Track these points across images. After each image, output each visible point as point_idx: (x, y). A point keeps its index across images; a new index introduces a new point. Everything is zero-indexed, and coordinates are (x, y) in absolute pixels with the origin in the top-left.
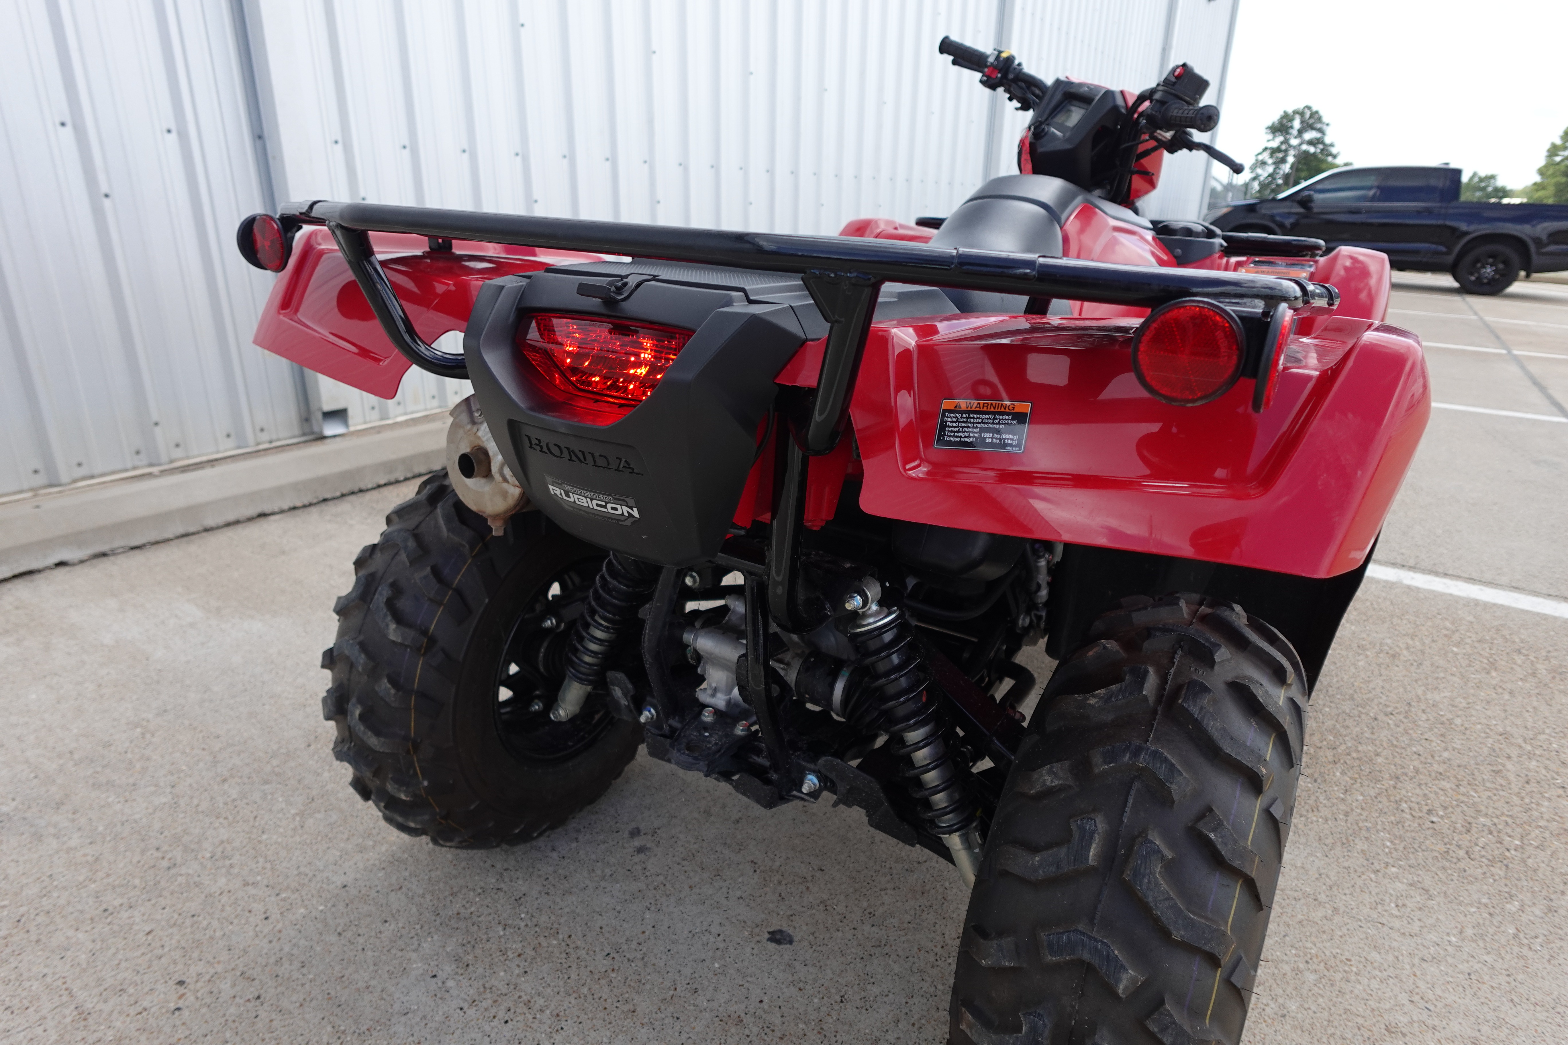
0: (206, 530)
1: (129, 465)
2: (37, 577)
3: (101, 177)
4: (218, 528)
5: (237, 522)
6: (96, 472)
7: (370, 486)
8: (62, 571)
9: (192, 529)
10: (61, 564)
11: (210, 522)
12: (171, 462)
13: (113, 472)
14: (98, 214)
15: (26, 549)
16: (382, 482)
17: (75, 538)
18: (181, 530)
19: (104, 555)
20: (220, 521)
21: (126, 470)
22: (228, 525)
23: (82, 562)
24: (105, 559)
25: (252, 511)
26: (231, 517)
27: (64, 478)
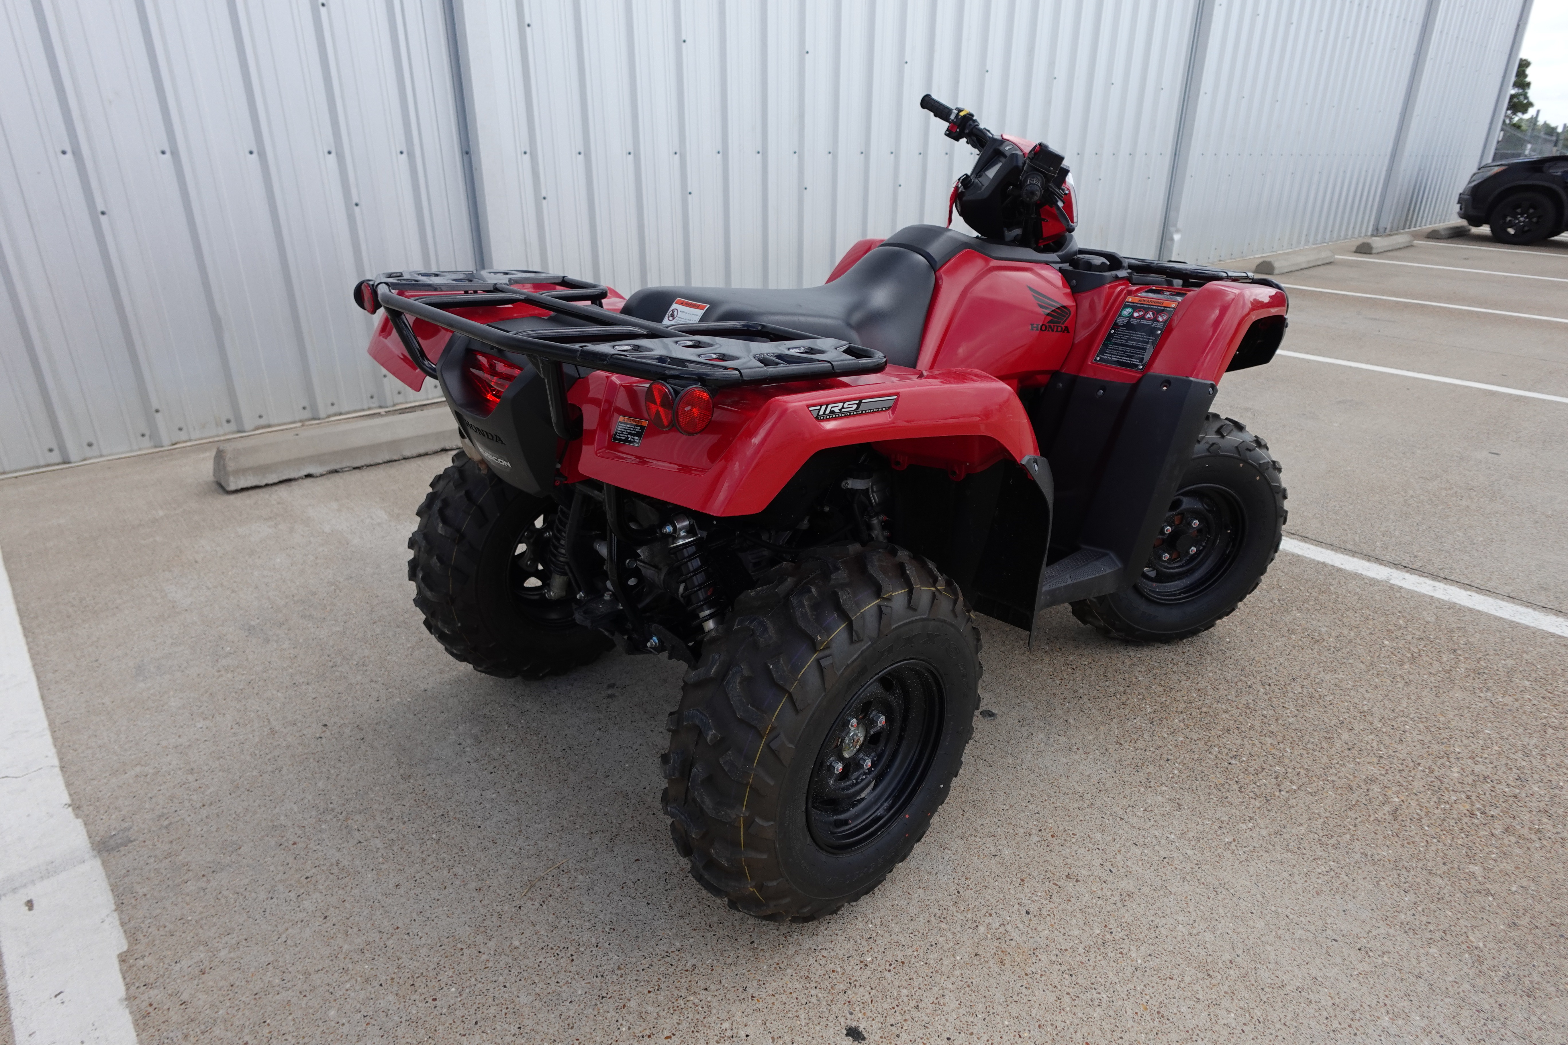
0: (404, 459)
1: (366, 407)
2: (293, 483)
3: (354, 191)
4: (413, 457)
5: (426, 454)
6: (343, 410)
8: (309, 480)
9: (395, 458)
10: (309, 476)
11: (407, 453)
12: (394, 405)
13: (355, 411)
14: (351, 218)
15: (287, 463)
17: (317, 459)
18: (387, 458)
19: (336, 471)
20: (415, 452)
21: (363, 410)
22: (420, 456)
23: (322, 475)
24: (336, 474)
25: (437, 447)
26: (422, 450)
27: (322, 414)
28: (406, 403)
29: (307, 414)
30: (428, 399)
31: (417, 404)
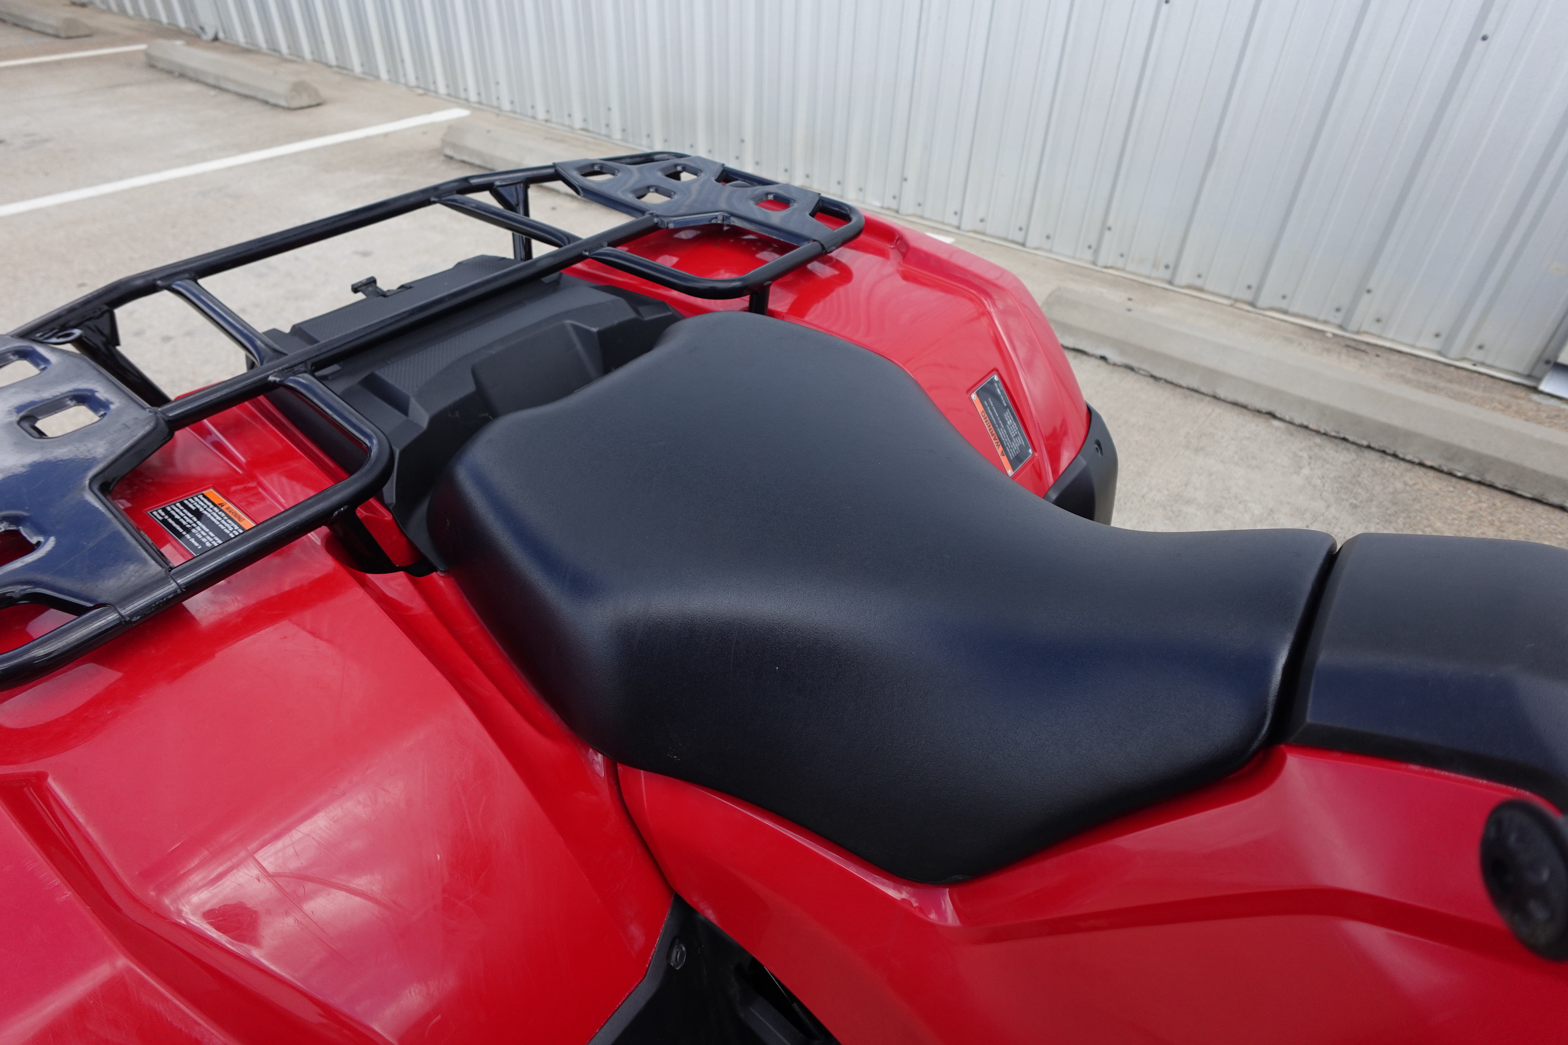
0: (1215, 397)
1: (1321, 318)
2: (1084, 358)
4: (1224, 401)
5: (1245, 407)
6: (1293, 309)
7: (1409, 457)
8: (1102, 363)
9: (1203, 389)
10: (1103, 358)
11: (1222, 393)
13: (1305, 317)
14: (1466, 53)
16: (1429, 463)
17: (1120, 345)
18: (1195, 385)
19: (1131, 369)
20: (1231, 397)
21: (1316, 320)
22: (1235, 404)
23: (1115, 365)
24: (1129, 372)
25: (1264, 406)
26: (1242, 399)
28: (1379, 337)
29: (1248, 296)
30: (1413, 346)
31: (1388, 344)
